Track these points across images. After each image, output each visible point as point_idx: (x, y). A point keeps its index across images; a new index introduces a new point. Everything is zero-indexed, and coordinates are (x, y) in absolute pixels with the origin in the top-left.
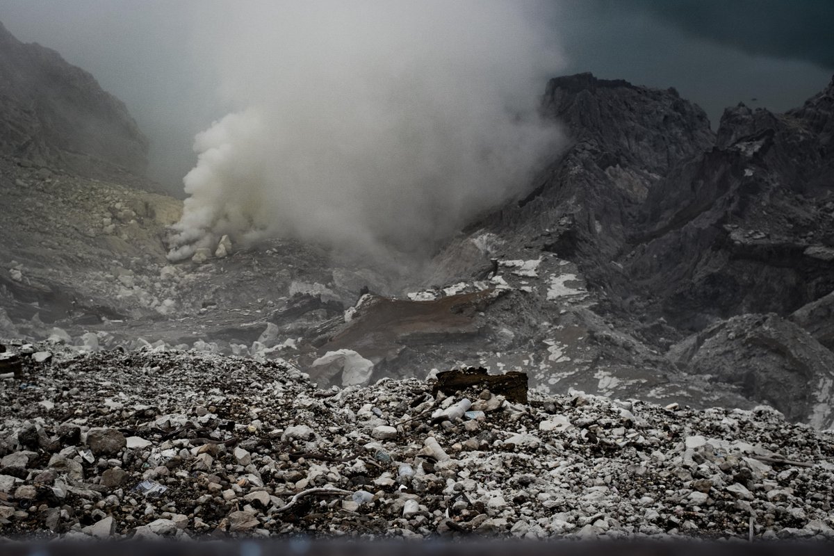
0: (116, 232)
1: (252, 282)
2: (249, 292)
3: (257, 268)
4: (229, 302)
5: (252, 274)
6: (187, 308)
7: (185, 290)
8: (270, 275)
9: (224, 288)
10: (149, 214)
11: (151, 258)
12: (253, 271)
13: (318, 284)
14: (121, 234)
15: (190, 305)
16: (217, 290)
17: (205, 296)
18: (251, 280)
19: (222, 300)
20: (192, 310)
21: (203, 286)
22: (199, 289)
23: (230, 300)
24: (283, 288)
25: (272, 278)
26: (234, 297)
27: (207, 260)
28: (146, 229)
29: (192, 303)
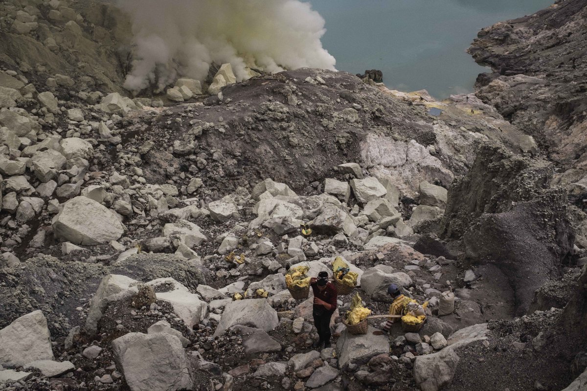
0: (38, 34)
1: (284, 124)
2: (277, 144)
3: (294, 98)
4: (231, 162)
5: (286, 109)
6: (128, 165)
7: (132, 128)
8: (321, 115)
9: (222, 130)
10: (106, 23)
11: (93, 83)
12: (286, 102)
13: (417, 144)
14: (45, 38)
15: (137, 158)
16: (205, 132)
17: (177, 143)
18: (283, 120)
19: (215, 156)
20: (139, 171)
21: (174, 122)
22: (164, 127)
23: (235, 157)
24: (348, 144)
25: (325, 121)
26: (243, 153)
27: (193, 97)
28: (97, 42)
29: (143, 156)
